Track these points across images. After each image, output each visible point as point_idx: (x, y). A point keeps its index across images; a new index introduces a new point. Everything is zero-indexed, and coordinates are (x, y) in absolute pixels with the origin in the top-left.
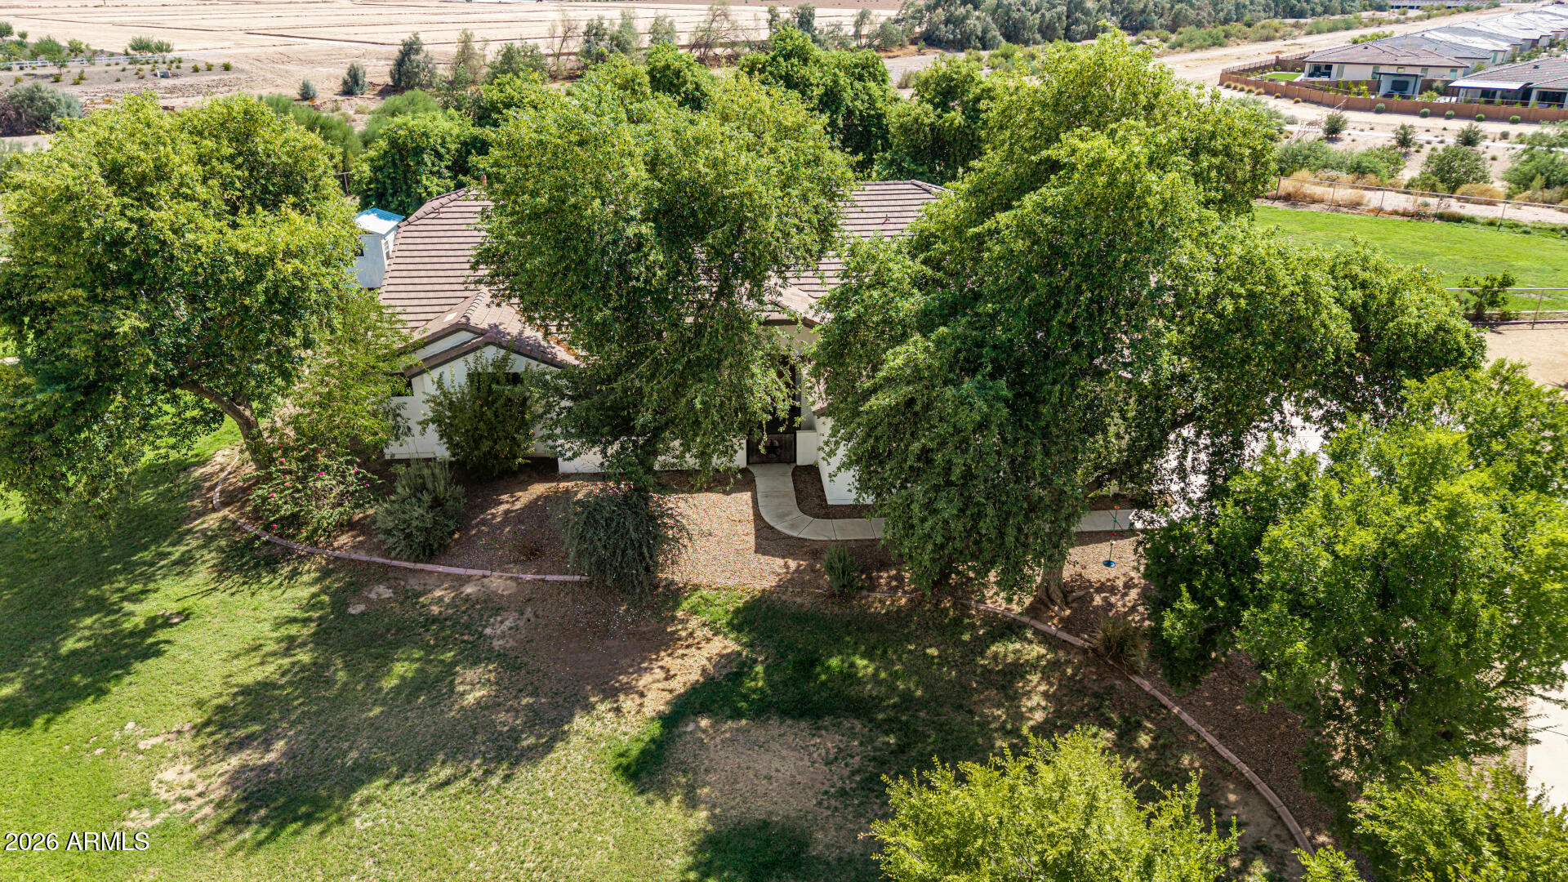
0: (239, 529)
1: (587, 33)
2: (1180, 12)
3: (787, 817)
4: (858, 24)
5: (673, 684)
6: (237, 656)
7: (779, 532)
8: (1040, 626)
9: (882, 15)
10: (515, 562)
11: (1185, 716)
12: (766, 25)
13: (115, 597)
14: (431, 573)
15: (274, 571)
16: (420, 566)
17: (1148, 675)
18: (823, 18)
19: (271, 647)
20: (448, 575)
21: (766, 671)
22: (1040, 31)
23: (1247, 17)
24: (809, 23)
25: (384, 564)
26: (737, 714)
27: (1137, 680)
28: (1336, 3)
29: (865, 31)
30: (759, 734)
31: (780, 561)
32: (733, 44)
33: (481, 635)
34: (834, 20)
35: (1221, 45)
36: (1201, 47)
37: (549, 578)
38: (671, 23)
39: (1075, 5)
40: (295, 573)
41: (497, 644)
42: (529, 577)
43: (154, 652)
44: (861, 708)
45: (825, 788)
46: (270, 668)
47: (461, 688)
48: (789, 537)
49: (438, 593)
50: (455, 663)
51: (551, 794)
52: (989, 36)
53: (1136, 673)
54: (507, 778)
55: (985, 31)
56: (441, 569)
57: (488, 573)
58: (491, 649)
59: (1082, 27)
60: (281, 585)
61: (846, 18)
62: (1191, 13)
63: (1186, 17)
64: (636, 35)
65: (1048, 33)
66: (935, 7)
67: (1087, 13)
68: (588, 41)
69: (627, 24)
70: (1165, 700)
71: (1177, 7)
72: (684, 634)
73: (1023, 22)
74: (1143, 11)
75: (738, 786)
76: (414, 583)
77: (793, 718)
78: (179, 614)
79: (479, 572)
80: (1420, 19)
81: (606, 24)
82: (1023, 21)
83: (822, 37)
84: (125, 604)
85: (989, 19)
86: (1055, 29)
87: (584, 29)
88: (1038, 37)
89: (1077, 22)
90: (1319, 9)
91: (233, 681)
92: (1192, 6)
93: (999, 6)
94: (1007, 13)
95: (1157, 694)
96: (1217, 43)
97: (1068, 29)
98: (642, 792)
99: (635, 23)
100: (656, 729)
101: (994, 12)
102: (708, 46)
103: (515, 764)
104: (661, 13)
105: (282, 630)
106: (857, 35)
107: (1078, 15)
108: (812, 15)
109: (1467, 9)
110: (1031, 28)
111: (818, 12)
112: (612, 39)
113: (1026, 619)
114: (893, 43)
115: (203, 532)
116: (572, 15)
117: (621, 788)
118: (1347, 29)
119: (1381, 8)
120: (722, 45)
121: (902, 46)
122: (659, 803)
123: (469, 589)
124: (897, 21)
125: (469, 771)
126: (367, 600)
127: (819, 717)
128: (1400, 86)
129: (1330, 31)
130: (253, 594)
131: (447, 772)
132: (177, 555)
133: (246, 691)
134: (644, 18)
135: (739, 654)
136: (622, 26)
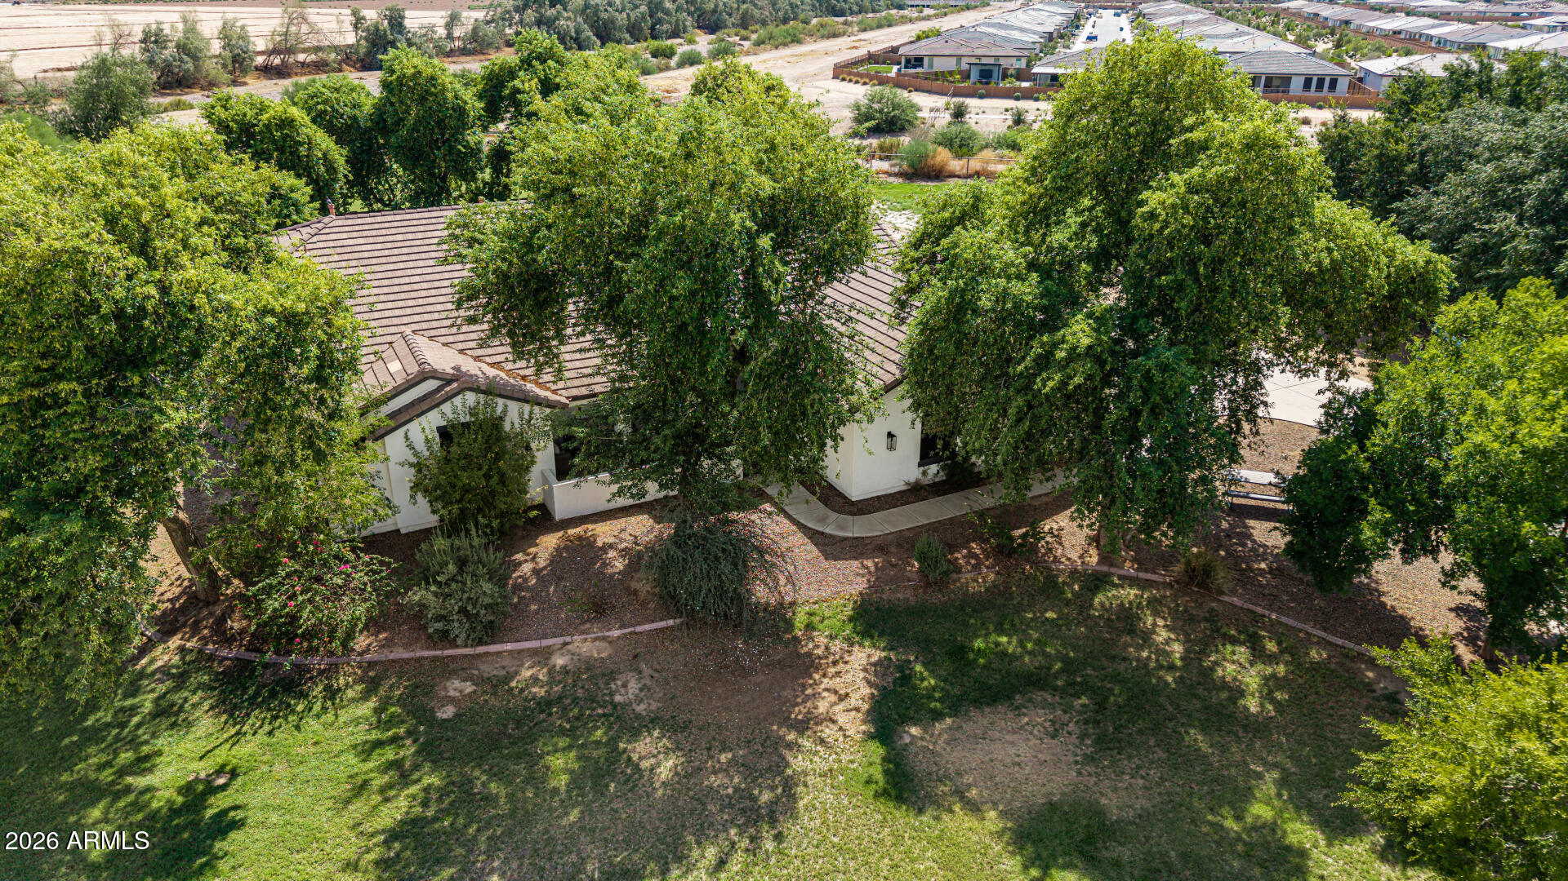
0: (211, 658)
1: (144, 41)
2: (747, 11)
3: (1063, 794)
4: (449, 26)
5: (854, 701)
6: (348, 801)
7: (832, 536)
8: (1121, 572)
9: (471, 17)
10: (589, 620)
11: (1284, 619)
12: (351, 28)
13: (107, 776)
14: (499, 653)
15: (304, 695)
16: (481, 649)
17: (1233, 592)
18: (414, 20)
19: (380, 781)
20: (520, 652)
21: (925, 665)
22: (628, 31)
23: (802, 16)
24: (401, 25)
25: (435, 659)
26: (938, 716)
27: (1225, 599)
28: (867, 3)
29: (458, 32)
30: (968, 727)
31: (856, 564)
32: (317, 49)
33: (615, 706)
34: (426, 21)
35: (799, 42)
36: (785, 45)
37: (639, 629)
38: (243, 27)
39: (655, 8)
40: (332, 693)
41: (640, 708)
42: (616, 633)
43: (225, 825)
44: (1036, 680)
45: (1072, 759)
46: (402, 803)
47: (645, 764)
48: (846, 539)
49: (527, 673)
50: (613, 742)
51: (836, 840)
52: (583, 36)
53: (1223, 593)
54: (779, 838)
55: (578, 32)
56: (509, 646)
57: (568, 639)
58: (638, 716)
59: (665, 27)
60: (324, 709)
61: (437, 19)
62: (756, 12)
63: (752, 17)
64: (208, 42)
65: (636, 33)
66: (526, 6)
67: (667, 12)
68: (147, 50)
69: (191, 29)
70: (1259, 610)
71: (744, 6)
72: (819, 652)
73: (613, 23)
74: (714, 11)
75: (997, 779)
76: (488, 669)
77: (989, 705)
78: (219, 772)
79: (560, 640)
80: (936, 16)
81: (167, 31)
82: (612, 21)
83: (417, 40)
84: (129, 780)
85: (580, 19)
86: (641, 30)
87: (140, 36)
88: (627, 36)
89: (660, 21)
90: (855, 8)
91: (367, 827)
92: (755, 5)
93: (587, 6)
94: (596, 12)
95: (1251, 606)
96: (796, 41)
97: (653, 28)
98: (921, 811)
99: (200, 27)
100: (876, 750)
101: (583, 11)
102: (290, 51)
103: (773, 821)
104: (229, 16)
105: (375, 756)
106: (450, 37)
107: (660, 14)
108: (403, 17)
109: (968, 8)
110: (620, 29)
111: (408, 13)
112: (178, 46)
113: (1105, 569)
114: (490, 45)
115: (165, 670)
116: (122, 18)
117: (897, 814)
118: (890, 26)
119: (900, 7)
120: (304, 51)
121: (498, 49)
122: (946, 817)
123: (559, 661)
124: (488, 23)
125: (733, 844)
126: (452, 700)
127: (1010, 698)
128: (986, 74)
129: (880, 26)
130: (298, 728)
131: (711, 853)
132: (148, 706)
133: (393, 835)
134: (210, 22)
135: (888, 659)
136: (185, 32)
